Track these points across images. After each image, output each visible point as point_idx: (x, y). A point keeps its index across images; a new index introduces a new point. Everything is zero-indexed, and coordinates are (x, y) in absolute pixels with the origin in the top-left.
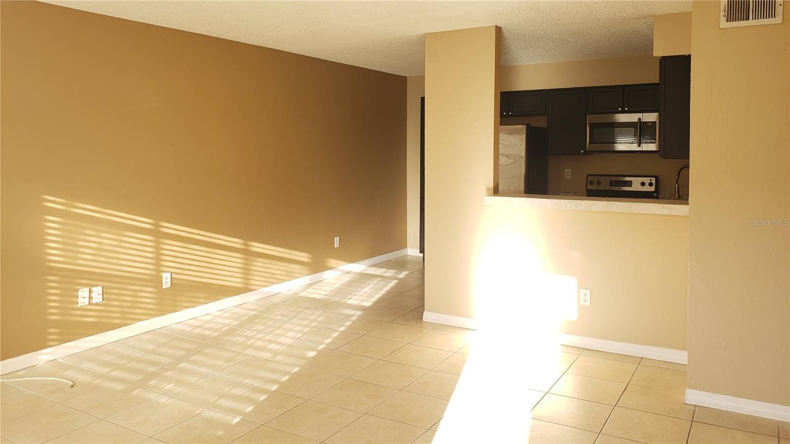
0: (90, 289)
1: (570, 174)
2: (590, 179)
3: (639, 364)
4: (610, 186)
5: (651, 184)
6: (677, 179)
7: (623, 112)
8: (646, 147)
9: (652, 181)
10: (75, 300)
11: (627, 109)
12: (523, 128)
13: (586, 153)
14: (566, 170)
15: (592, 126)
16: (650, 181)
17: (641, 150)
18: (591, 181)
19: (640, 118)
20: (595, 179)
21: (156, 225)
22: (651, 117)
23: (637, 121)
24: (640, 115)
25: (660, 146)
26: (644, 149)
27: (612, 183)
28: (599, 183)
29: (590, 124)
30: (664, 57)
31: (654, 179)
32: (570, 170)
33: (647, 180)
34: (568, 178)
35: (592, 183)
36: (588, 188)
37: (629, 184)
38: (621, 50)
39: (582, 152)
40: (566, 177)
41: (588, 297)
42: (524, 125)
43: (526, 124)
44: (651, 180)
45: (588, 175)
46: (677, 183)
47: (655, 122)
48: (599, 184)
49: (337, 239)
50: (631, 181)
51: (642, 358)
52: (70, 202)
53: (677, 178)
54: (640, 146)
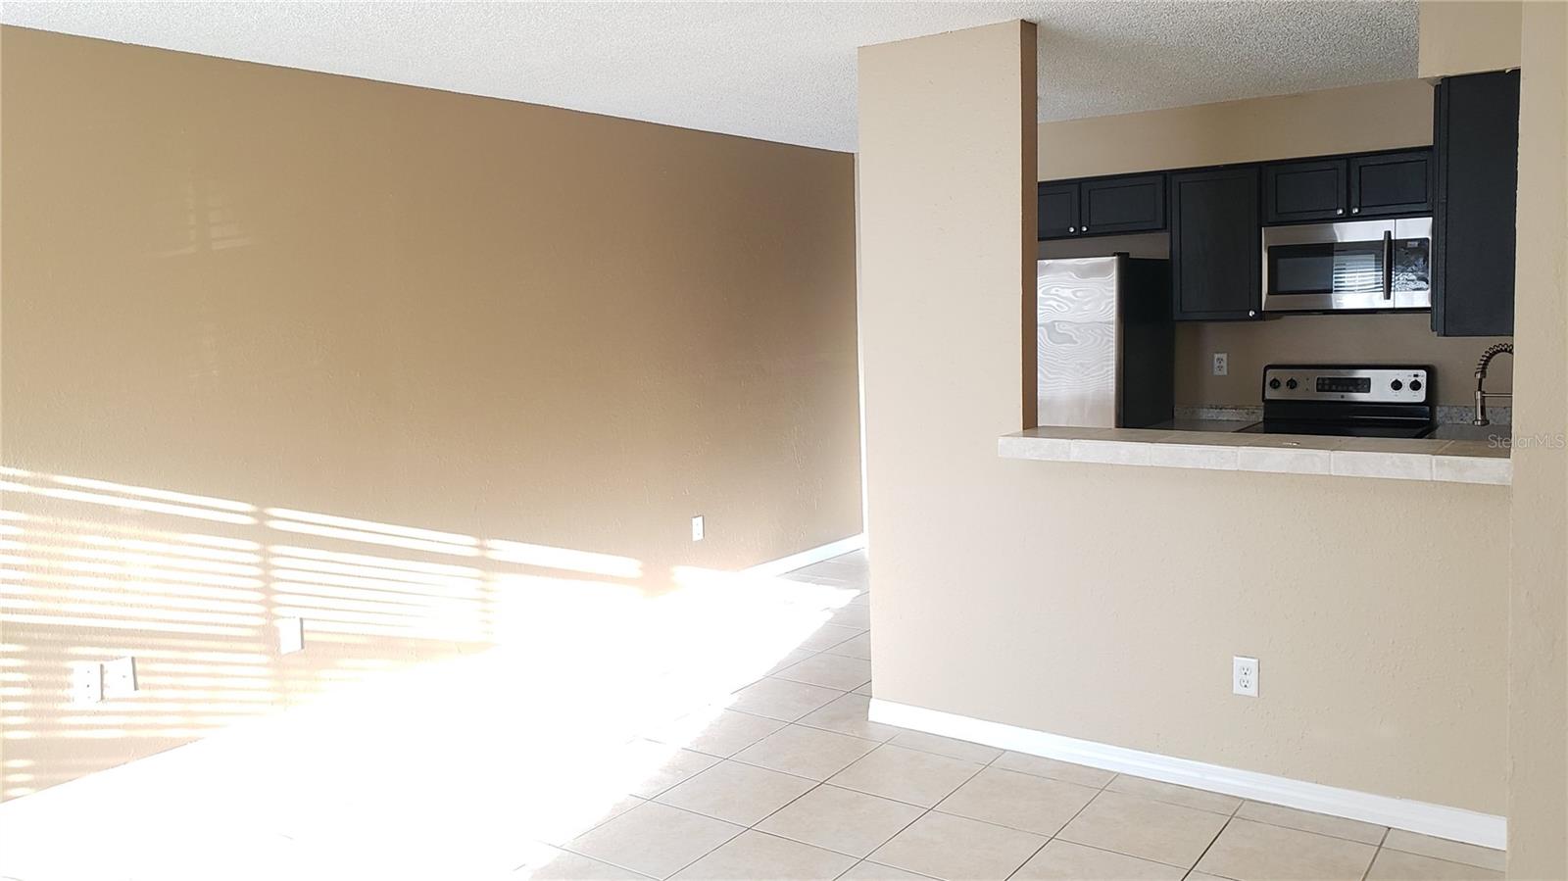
0: (102, 666)
1: (1224, 364)
2: (1271, 375)
3: (1380, 846)
4: (1318, 390)
5: (1415, 386)
6: (1480, 381)
7: (1348, 217)
8: (1402, 299)
9: (1419, 379)
10: (66, 692)
11: (1357, 211)
12: (1112, 262)
13: (1261, 316)
14: (1216, 356)
15: (1273, 252)
16: (1413, 379)
17: (1391, 306)
18: (1275, 380)
19: (1389, 232)
20: (1284, 376)
21: (262, 516)
22: (1418, 228)
23: (1382, 239)
24: (1387, 225)
25: (1433, 298)
26: (1398, 305)
27: (1323, 385)
28: (1292, 384)
29: (1270, 250)
30: (1447, 81)
31: (1423, 373)
32: (1224, 356)
33: (1406, 376)
34: (1220, 373)
35: (1275, 384)
36: (1267, 397)
37: (1364, 385)
38: (1342, 69)
39: (1251, 313)
40: (1217, 372)
41: (1253, 678)
42: (1114, 255)
43: (1119, 254)
44: (1416, 376)
45: (1267, 368)
46: (1480, 389)
47: (1428, 239)
48: (1292, 388)
49: (697, 522)
50: (1369, 379)
51: (1389, 828)
52: (40, 475)
53: (1479, 376)
54: (1389, 298)
